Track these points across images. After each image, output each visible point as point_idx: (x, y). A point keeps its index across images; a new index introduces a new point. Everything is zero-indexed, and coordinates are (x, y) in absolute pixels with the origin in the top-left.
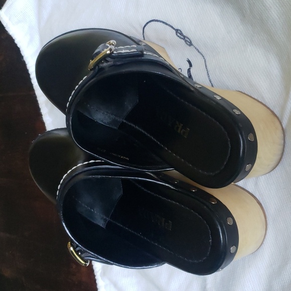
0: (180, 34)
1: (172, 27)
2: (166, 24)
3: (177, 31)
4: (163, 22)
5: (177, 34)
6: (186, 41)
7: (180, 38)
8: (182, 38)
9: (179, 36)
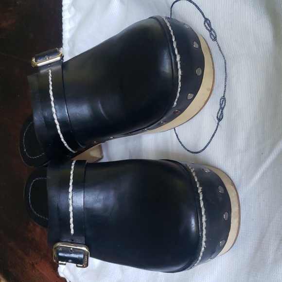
0: (209, 25)
1: (203, 14)
2: (198, 9)
3: (206, 20)
4: (196, 6)
5: (205, 23)
6: (211, 34)
7: (207, 28)
8: (208, 30)
9: (206, 26)
